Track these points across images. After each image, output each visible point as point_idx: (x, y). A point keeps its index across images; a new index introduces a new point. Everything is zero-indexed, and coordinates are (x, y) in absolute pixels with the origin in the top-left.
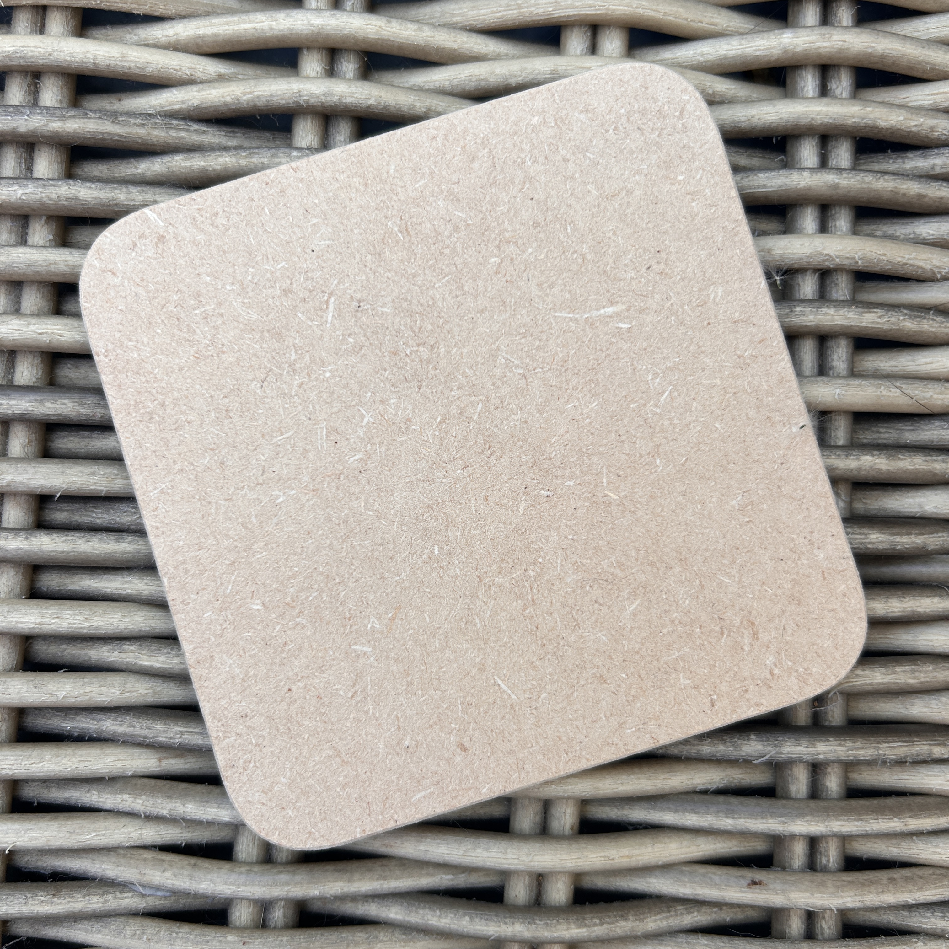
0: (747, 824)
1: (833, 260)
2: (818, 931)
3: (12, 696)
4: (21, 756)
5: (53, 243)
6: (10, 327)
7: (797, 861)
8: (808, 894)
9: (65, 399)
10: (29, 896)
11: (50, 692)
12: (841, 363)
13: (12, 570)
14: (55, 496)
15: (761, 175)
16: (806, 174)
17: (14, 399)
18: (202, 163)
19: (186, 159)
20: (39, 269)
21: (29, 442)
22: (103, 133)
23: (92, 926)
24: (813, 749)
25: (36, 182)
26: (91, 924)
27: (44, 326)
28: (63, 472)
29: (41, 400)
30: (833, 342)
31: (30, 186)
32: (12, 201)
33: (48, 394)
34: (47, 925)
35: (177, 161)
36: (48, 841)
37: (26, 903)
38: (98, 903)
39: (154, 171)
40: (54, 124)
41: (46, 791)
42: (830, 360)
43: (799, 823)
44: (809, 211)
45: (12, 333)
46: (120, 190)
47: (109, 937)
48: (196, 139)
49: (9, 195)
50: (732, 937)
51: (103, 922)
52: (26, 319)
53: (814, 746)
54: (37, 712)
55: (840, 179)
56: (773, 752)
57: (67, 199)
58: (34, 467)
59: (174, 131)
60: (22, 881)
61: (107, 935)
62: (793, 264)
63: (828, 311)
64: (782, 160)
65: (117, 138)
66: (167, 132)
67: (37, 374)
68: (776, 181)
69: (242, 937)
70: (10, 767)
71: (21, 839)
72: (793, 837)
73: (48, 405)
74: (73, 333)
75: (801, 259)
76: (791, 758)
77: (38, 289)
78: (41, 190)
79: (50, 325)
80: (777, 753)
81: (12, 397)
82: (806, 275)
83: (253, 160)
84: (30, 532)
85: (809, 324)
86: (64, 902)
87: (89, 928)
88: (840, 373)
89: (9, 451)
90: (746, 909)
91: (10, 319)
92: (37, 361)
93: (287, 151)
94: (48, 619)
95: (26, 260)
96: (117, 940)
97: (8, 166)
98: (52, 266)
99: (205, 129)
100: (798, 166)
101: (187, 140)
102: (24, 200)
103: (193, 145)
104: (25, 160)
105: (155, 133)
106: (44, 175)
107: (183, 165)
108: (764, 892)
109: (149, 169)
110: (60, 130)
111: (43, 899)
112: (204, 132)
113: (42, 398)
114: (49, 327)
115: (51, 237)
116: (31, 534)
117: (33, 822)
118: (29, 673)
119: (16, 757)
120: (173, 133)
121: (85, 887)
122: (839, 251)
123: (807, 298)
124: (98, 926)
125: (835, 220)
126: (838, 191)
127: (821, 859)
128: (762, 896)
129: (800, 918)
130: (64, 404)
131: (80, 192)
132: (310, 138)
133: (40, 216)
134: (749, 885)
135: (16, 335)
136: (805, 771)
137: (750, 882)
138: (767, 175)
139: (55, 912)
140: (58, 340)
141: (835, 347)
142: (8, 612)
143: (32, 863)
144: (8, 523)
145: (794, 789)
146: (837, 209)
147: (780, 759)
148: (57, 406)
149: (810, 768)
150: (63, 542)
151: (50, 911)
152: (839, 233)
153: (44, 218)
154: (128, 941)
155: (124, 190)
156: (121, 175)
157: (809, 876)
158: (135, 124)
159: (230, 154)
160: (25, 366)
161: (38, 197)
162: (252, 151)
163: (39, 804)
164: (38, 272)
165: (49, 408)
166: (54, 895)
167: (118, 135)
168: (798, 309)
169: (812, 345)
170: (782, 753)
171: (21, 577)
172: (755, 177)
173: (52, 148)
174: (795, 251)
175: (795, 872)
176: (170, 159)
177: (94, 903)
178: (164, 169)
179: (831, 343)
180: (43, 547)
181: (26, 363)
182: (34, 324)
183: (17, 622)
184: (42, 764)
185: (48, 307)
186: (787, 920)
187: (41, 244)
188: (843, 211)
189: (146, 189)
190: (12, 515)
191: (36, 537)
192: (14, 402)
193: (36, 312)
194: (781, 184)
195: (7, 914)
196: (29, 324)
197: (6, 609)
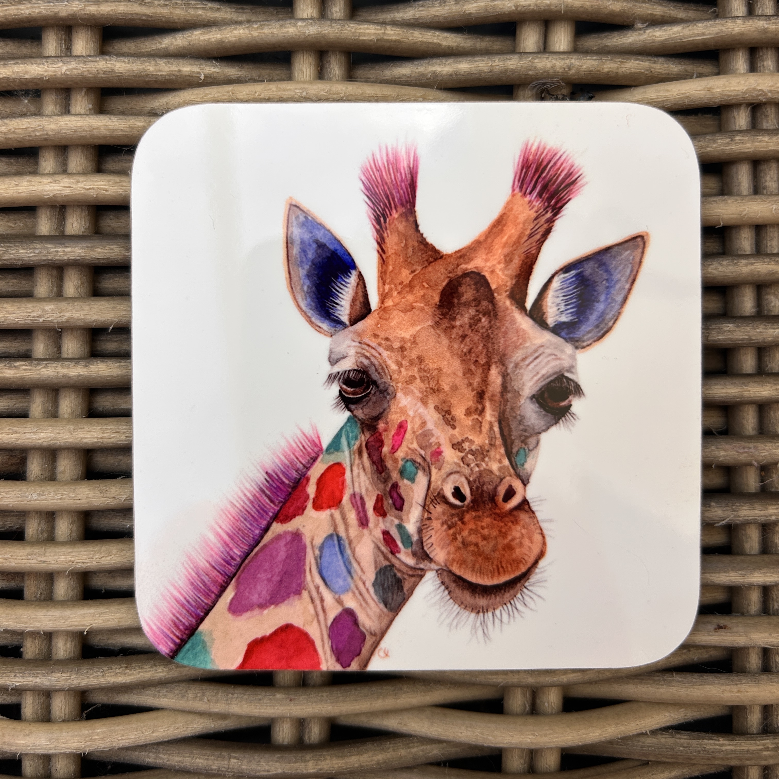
0: (712, 578)
1: (766, 94)
2: (773, 665)
3: (82, 501)
4: (92, 551)
5: (93, 111)
6: (62, 185)
7: (753, 607)
8: (766, 635)
9: (112, 245)
10: (105, 669)
11: (113, 496)
12: (773, 183)
13: (73, 393)
14: (108, 329)
15: (700, 25)
16: (739, 21)
17: (69, 247)
18: (219, 36)
19: (204, 33)
20: (84, 134)
21: (81, 284)
22: (132, 14)
23: (159, 692)
24: (766, 512)
25: (78, 59)
26: (157, 690)
27: (91, 183)
28: (114, 308)
29: (92, 247)
30: (766, 166)
31: (72, 63)
32: (58, 76)
33: (98, 241)
34: (119, 693)
35: (196, 35)
36: (119, 622)
37: (103, 675)
38: (163, 672)
39: (177, 45)
40: (90, 8)
41: (112, 580)
42: (763, 181)
43: (757, 574)
44: (741, 54)
45: (64, 190)
46: (149, 62)
47: (174, 700)
48: (211, 16)
49: (55, 71)
50: (702, 674)
51: (167, 688)
52: (75, 178)
53: (766, 509)
54: (100, 514)
55: (769, 24)
56: (732, 516)
57: (105, 73)
58: (89, 305)
59: (192, 10)
60: (98, 657)
61: (172, 699)
62: (730, 100)
63: (763, 139)
64: (715, 12)
65: (144, 18)
66: (186, 11)
67: (85, 225)
68: (713, 29)
69: (289, 695)
70: (83, 561)
71: (96, 621)
72: (750, 586)
73: (99, 250)
74: (116, 187)
75: (737, 95)
76: (747, 520)
77: (82, 152)
78: (82, 65)
79: (96, 181)
80: (735, 517)
81: (67, 245)
82: (740, 110)
83: (263, 31)
84: (88, 360)
85: (747, 150)
86: (135, 672)
87: (156, 693)
88: (773, 192)
89: (64, 292)
90: (710, 650)
91: (61, 178)
92: (85, 213)
93: (293, 21)
94: (108, 434)
95: (72, 126)
96: (181, 702)
97: (50, 47)
98: (95, 131)
99: (218, 7)
100: (730, 15)
101: (204, 17)
102: (68, 75)
103: (209, 21)
104: (65, 42)
105: (176, 12)
106: (82, 53)
107: (202, 38)
108: (729, 634)
109: (172, 44)
110: (95, 13)
111: (117, 671)
112: (218, 10)
113: (92, 245)
114: (95, 183)
115: (91, 106)
116: (89, 363)
117: (106, 607)
118: (93, 481)
119: (88, 553)
120: (192, 12)
121: (151, 659)
122: (770, 86)
123: (742, 129)
124: (164, 691)
125: (763, 61)
126: (768, 35)
127: (773, 604)
128: (727, 638)
129: (758, 654)
130: (112, 249)
131: (115, 66)
132: (309, 10)
133: (80, 89)
134: (715, 629)
135: (67, 192)
136: (757, 531)
137: (716, 626)
138: (705, 24)
139: (128, 681)
140: (104, 194)
141: (767, 170)
142: (74, 429)
143: (104, 641)
144: (68, 354)
145: (749, 547)
146: (765, 51)
147: (738, 522)
148: (106, 251)
149: (761, 528)
150: (117, 368)
151: (124, 681)
152: (767, 71)
153: (84, 90)
154: (191, 703)
155: (153, 62)
156: (147, 50)
157: (765, 620)
158: (159, 5)
159: (243, 27)
160: (74, 219)
161: (80, 72)
162: (262, 23)
163: (106, 591)
164: (82, 136)
165: (99, 253)
166: (126, 667)
167: (145, 15)
168: (737, 138)
169: (747, 169)
170: (739, 516)
171: (81, 400)
172: (695, 27)
173: (88, 30)
174: (732, 89)
175: (753, 616)
176: (190, 34)
177: (160, 672)
178: (185, 43)
179: (764, 167)
180: (100, 373)
181: (75, 215)
182: (82, 182)
183: (82, 438)
184: (110, 558)
185: (91, 167)
186: (747, 657)
187: (82, 113)
188: (769, 53)
189: (171, 60)
190: (70, 347)
191: (93, 364)
192: (69, 249)
193: (81, 172)
194: (718, 31)
195: (88, 686)
196: (78, 182)
197: (72, 427)
